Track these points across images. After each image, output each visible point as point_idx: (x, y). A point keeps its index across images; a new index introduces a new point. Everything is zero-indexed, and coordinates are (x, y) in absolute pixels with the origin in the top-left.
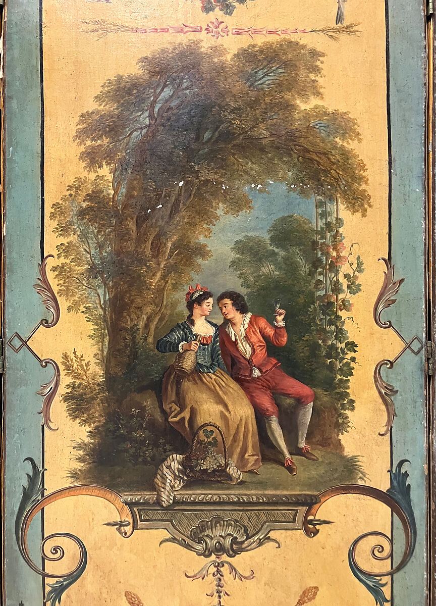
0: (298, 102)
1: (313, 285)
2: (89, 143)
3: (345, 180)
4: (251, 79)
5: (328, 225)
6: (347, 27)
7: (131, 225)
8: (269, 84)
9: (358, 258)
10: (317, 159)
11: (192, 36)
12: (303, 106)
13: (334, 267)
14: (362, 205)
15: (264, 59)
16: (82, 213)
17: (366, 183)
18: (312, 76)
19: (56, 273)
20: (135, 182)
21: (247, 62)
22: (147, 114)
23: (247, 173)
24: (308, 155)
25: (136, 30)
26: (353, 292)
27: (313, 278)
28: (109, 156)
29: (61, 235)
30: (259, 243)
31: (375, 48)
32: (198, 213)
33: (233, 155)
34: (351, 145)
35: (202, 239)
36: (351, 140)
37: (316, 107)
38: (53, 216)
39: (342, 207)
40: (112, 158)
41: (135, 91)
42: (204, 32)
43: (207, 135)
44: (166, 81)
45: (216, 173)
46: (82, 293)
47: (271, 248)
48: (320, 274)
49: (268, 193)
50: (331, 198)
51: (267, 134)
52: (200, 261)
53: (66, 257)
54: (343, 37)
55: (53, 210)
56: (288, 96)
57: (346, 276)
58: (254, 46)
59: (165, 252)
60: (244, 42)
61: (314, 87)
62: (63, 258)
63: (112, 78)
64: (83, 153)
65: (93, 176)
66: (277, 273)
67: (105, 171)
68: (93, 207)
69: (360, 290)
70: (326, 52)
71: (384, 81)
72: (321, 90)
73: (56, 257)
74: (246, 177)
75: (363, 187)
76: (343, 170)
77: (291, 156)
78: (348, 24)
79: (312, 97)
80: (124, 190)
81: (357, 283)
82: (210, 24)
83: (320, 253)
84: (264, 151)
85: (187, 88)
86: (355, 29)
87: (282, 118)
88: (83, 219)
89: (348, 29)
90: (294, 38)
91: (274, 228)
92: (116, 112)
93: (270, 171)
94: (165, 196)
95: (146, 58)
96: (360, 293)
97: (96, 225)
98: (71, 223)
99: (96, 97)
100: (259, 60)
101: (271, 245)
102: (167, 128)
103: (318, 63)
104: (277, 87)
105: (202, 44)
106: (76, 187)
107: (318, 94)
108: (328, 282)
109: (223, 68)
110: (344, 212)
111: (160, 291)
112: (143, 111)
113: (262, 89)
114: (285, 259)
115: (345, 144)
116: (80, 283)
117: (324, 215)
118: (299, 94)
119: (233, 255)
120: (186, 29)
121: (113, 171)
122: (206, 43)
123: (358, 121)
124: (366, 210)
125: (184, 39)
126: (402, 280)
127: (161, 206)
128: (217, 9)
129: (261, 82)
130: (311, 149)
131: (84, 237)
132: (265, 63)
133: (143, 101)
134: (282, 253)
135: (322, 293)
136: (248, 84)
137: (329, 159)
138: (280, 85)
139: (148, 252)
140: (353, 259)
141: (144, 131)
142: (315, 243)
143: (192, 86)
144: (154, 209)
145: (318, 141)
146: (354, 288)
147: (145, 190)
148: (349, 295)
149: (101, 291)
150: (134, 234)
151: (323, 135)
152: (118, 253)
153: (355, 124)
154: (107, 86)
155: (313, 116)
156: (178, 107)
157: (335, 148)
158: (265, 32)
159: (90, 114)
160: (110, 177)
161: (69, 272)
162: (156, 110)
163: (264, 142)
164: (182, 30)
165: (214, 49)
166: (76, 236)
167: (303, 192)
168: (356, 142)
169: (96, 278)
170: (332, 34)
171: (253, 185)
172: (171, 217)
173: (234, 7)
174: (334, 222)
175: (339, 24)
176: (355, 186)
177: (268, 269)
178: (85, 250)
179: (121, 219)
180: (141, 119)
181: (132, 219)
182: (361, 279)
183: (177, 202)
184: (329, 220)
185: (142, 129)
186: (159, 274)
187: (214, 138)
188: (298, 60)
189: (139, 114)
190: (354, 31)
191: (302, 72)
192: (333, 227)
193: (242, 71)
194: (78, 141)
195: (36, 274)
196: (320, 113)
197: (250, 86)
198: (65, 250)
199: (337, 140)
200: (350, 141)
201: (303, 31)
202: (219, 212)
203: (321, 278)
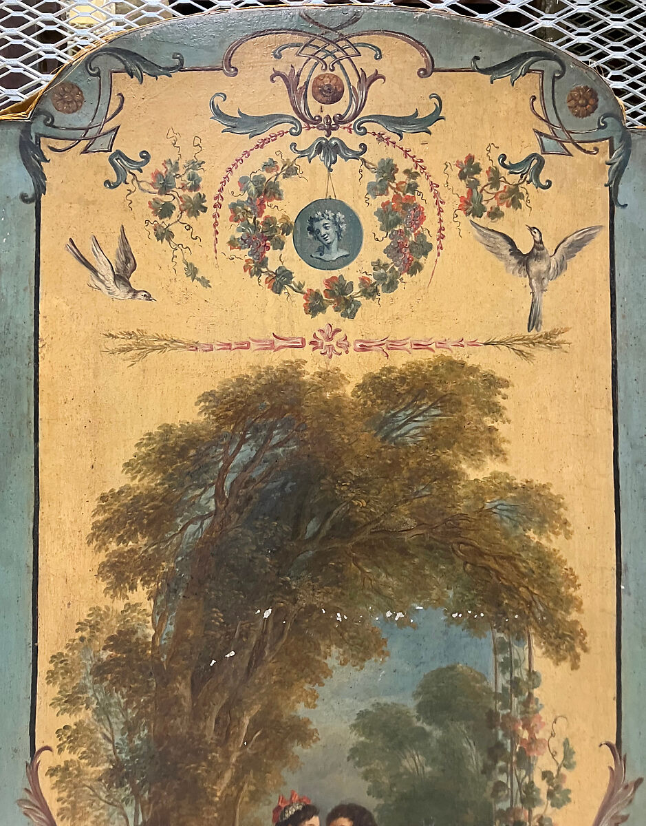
0: (464, 466)
1: (489, 791)
2: (113, 546)
3: (543, 605)
4: (384, 426)
5: (515, 683)
6: (547, 336)
7: (182, 688)
8: (415, 435)
9: (566, 743)
10: (497, 567)
11: (289, 355)
12: (473, 474)
13: (524, 760)
14: (572, 648)
15: (408, 392)
16: (100, 670)
17: (579, 610)
18: (488, 421)
19: (55, 779)
20: (190, 614)
21: (378, 397)
22: (212, 491)
23: (378, 592)
24: (480, 561)
25: (194, 347)
26: (557, 804)
27: (489, 778)
28: (147, 567)
29: (65, 710)
30: (400, 715)
31: (593, 371)
32: (295, 664)
33: (356, 560)
34: (553, 543)
35: (301, 710)
36: (554, 533)
37: (495, 476)
38: (52, 676)
39: (538, 651)
40: (152, 573)
41: (192, 452)
42: (308, 347)
43: (312, 527)
44: (245, 433)
45: (327, 593)
46: (97, 813)
47: (419, 724)
48: (502, 771)
49: (415, 627)
50: (520, 636)
51: (411, 523)
52: (297, 749)
53: (72, 750)
54: (541, 353)
55: (52, 667)
56: (447, 456)
57: (546, 775)
58: (390, 370)
59: (239, 735)
60: (374, 362)
61: (491, 441)
62: (66, 751)
63: (154, 430)
64: (103, 565)
65: (119, 605)
66: (428, 769)
67: (140, 595)
68: (119, 658)
69: (569, 800)
70: (512, 379)
71: (609, 429)
72: (504, 446)
73: (56, 749)
74: (376, 599)
75: (574, 615)
76: (540, 587)
77: (452, 561)
78: (548, 330)
79: (488, 459)
80: (172, 628)
81: (564, 787)
82: (319, 335)
83: (501, 733)
84: (407, 554)
85: (279, 445)
86: (559, 338)
87: (437, 494)
88: (102, 681)
89: (549, 340)
90: (457, 354)
91: (424, 688)
92: (160, 490)
93: (418, 588)
94: (241, 636)
95: (211, 394)
96: (569, 806)
97: (124, 690)
98: (83, 689)
99: (127, 465)
100: (399, 395)
101: (419, 719)
102: (245, 516)
103: (499, 399)
104: (428, 441)
105: (306, 368)
106: (92, 625)
107: (498, 453)
108: (516, 785)
109: (339, 409)
110: (541, 662)
111: (230, 804)
112: (206, 486)
113: (404, 444)
114: (443, 744)
115: (544, 541)
116: (96, 795)
117: (508, 665)
118: (466, 452)
119: (354, 738)
120: (278, 343)
121: (153, 596)
122: (312, 364)
123: (567, 500)
124: (577, 657)
125: (276, 360)
126: (640, 781)
127: (233, 653)
128: (330, 308)
129: (403, 431)
130: (485, 549)
131: (103, 712)
132: (409, 399)
133: (206, 468)
134: (437, 733)
135: (504, 805)
136: (379, 437)
137: (516, 567)
138: (433, 437)
139: (210, 736)
140: (556, 744)
141: (207, 522)
142: (492, 717)
143: (287, 440)
144: (221, 659)
145: (498, 536)
146: (558, 796)
147: (208, 626)
148: (550, 810)
149: (129, 810)
150: (186, 704)
151: (507, 524)
152: (159, 740)
153: (560, 505)
154: (146, 445)
155: (490, 491)
156: (264, 478)
157: (526, 547)
158: (408, 346)
159: (116, 495)
160: (149, 606)
161: (77, 776)
162: (227, 484)
163: (407, 537)
164: (272, 344)
165: (324, 375)
166: (89, 712)
167: (472, 625)
168: (562, 537)
169: (121, 785)
170: (522, 348)
171: (389, 614)
172: (249, 672)
173: (358, 305)
174: (525, 677)
175: (534, 332)
176: (560, 614)
177: (413, 762)
178: (105, 737)
179: (166, 678)
180: (203, 502)
181: (184, 678)
182: (571, 780)
183: (261, 643)
184: (516, 674)
185: (202, 518)
186: (228, 776)
187: (323, 533)
188: (464, 394)
189: (198, 492)
190: (558, 343)
191: (471, 413)
192: (523, 687)
193: (370, 414)
194: (95, 543)
195: (22, 781)
196: (502, 485)
197: (383, 440)
198: (72, 737)
199: (530, 533)
200: (552, 537)
201: (473, 344)
202: (331, 662)
203: (503, 778)
